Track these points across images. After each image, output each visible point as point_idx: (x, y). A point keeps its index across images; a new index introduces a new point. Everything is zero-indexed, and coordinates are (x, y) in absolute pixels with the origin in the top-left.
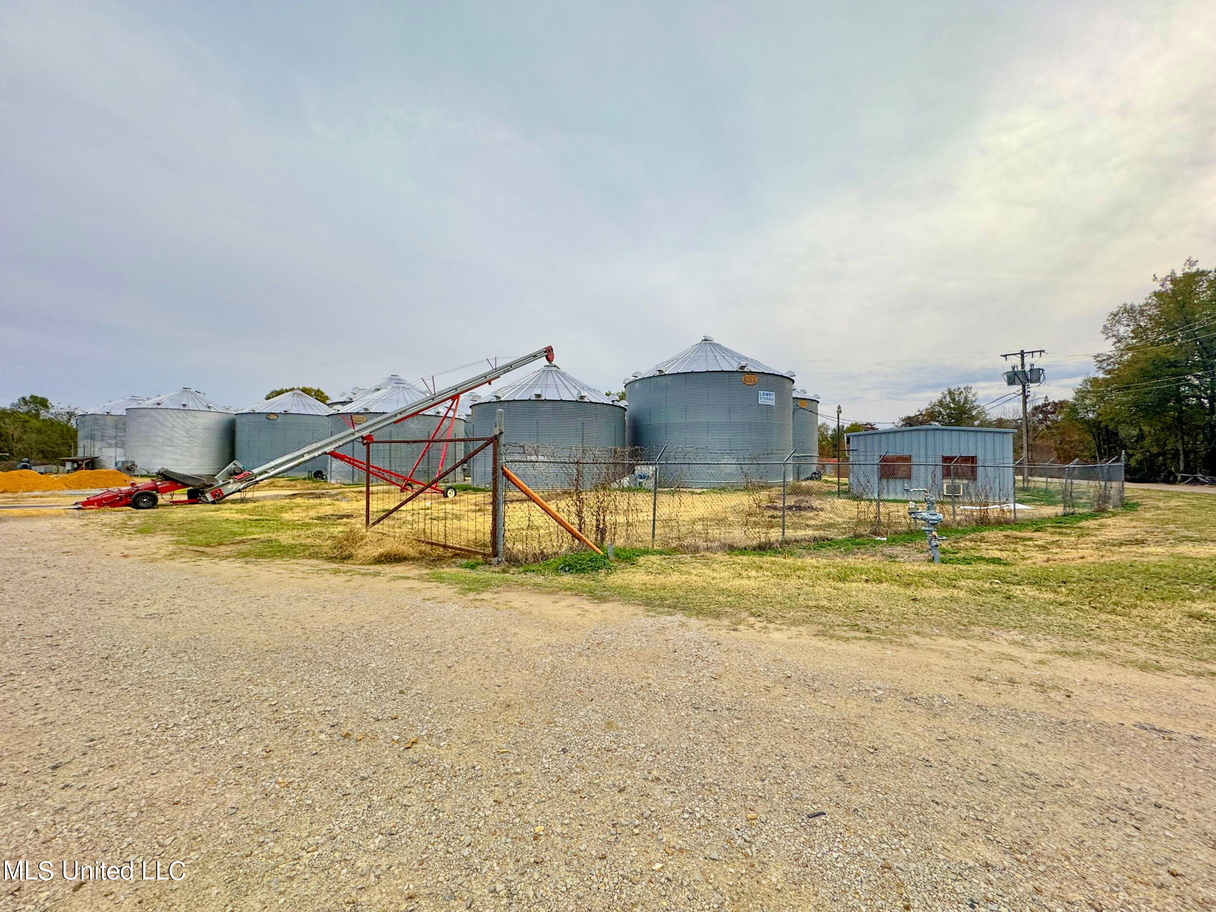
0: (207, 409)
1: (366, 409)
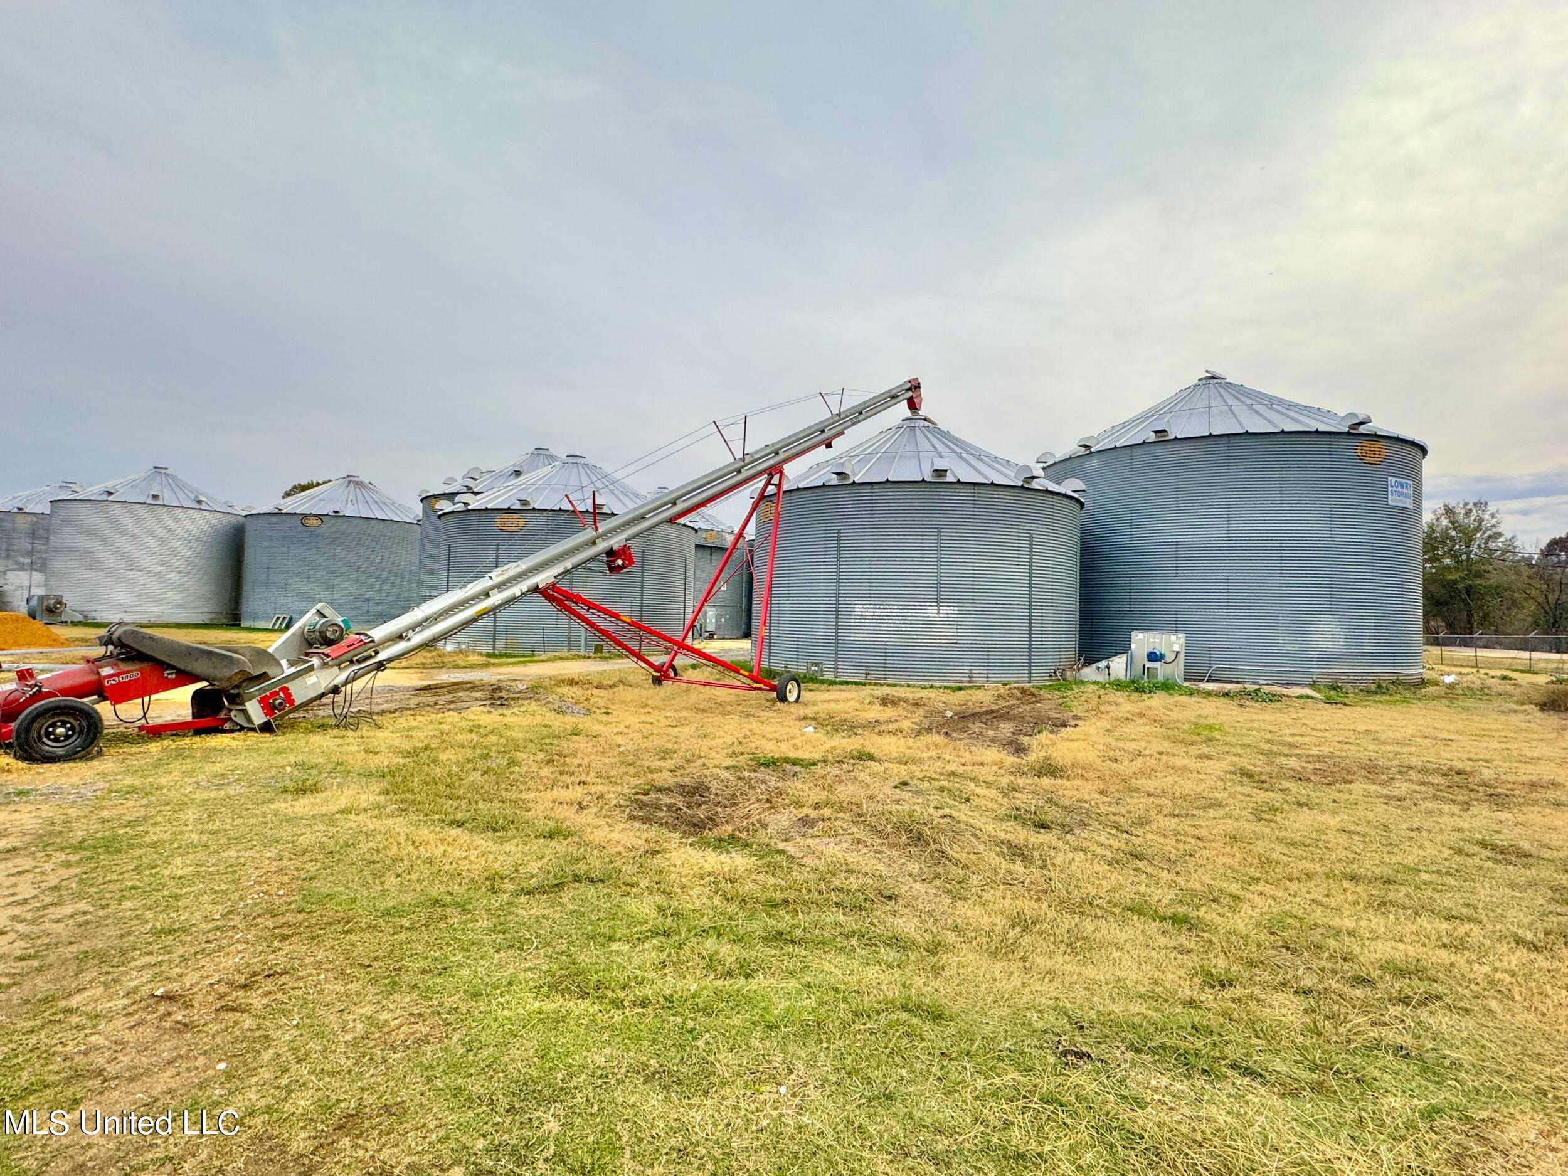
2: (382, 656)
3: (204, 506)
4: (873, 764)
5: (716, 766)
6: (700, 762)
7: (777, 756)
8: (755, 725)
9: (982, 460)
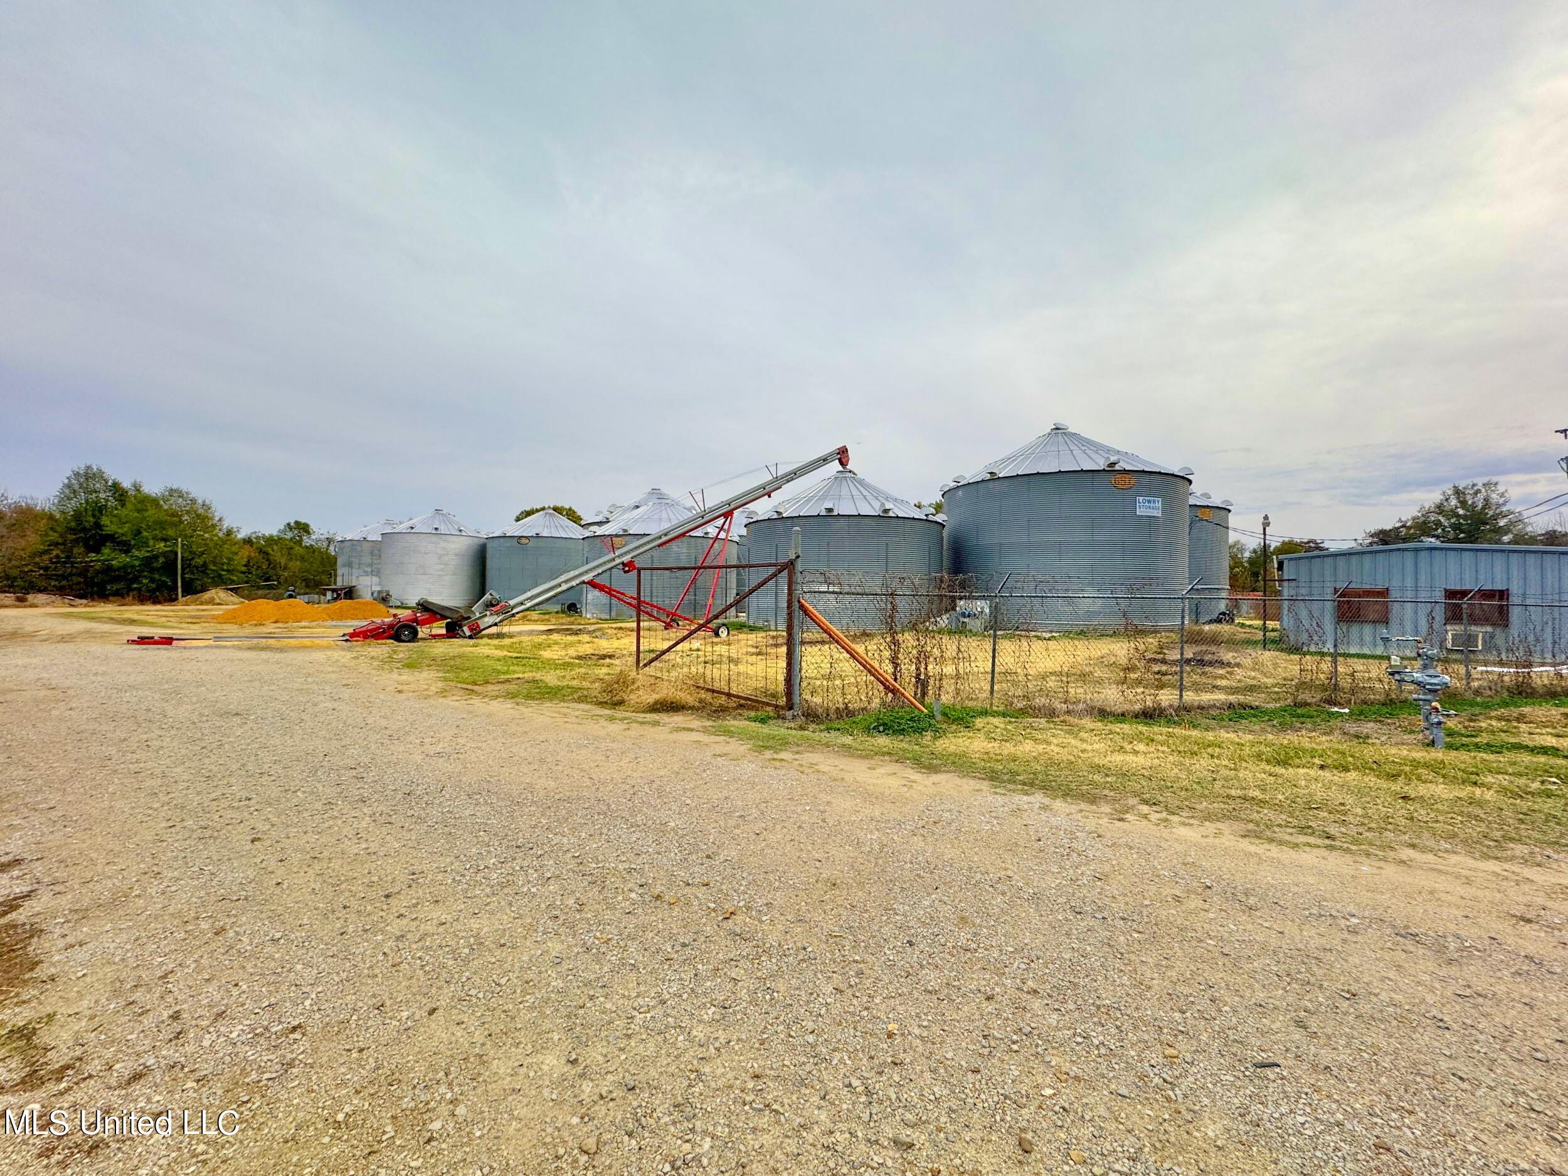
0: (459, 533)
1: (625, 531)
2: (514, 611)
3: (464, 534)
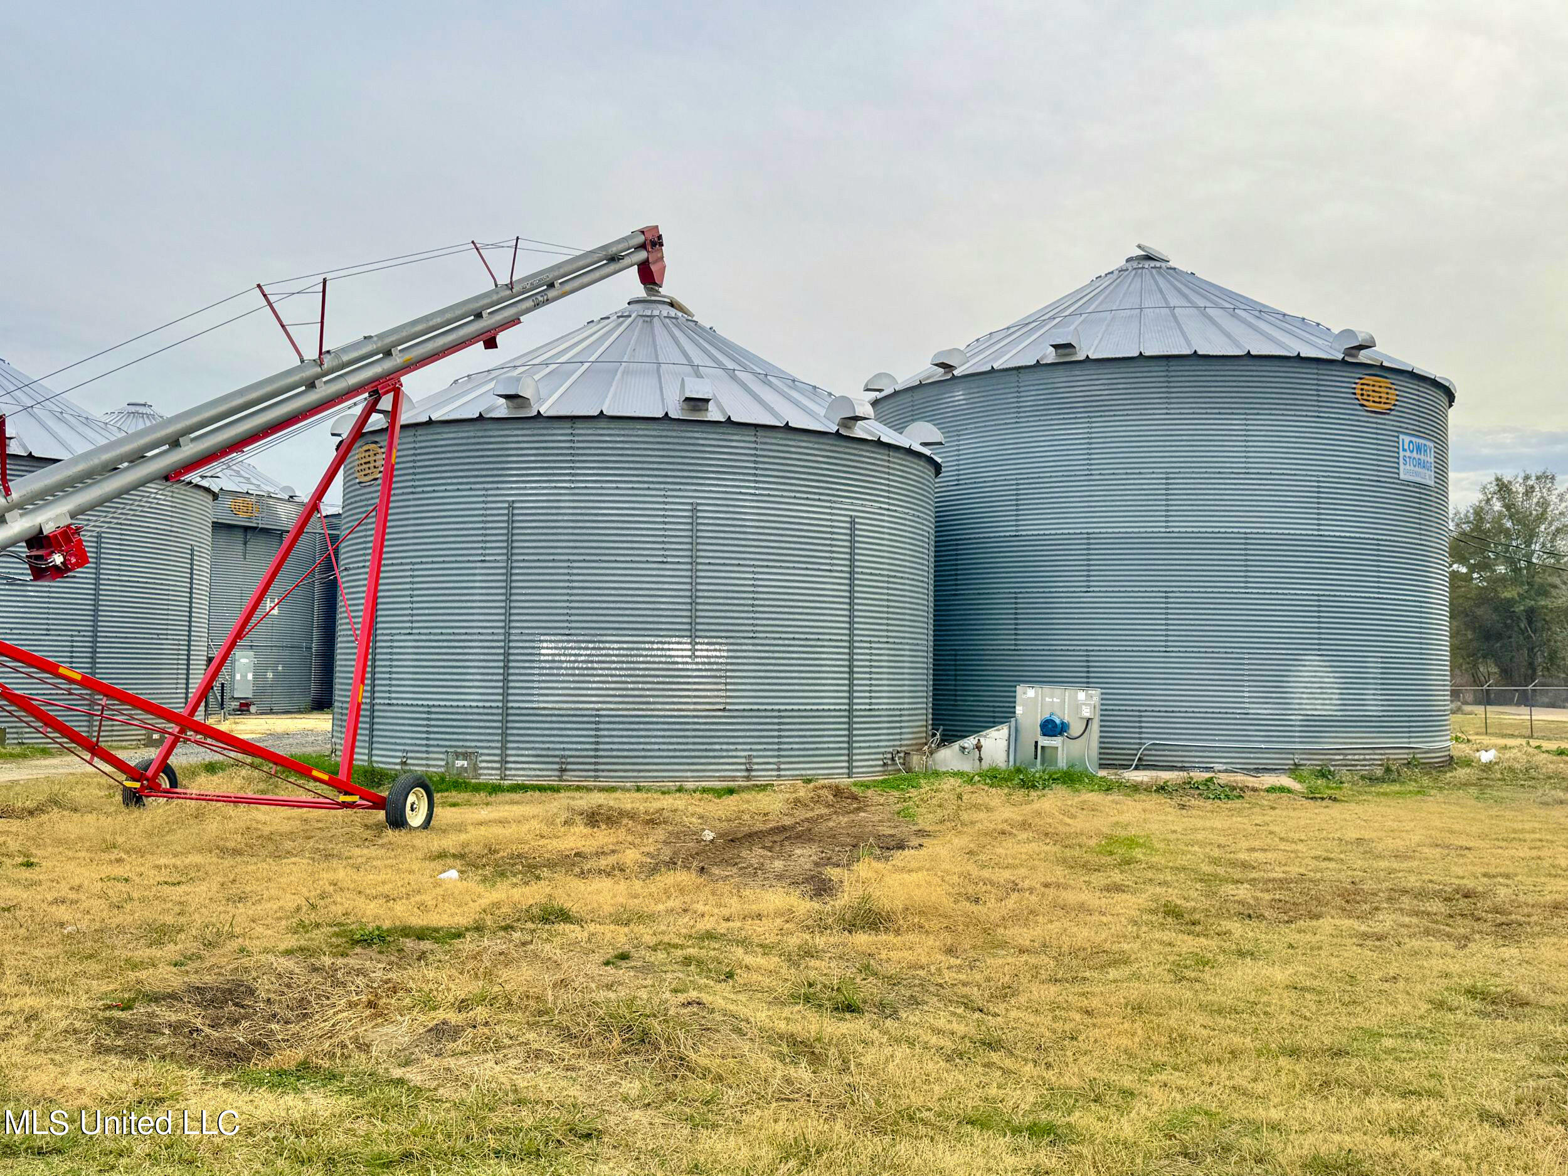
4: (568, 927)
5: (266, 951)
6: (235, 944)
7: (387, 925)
8: (342, 874)
9: (770, 385)
